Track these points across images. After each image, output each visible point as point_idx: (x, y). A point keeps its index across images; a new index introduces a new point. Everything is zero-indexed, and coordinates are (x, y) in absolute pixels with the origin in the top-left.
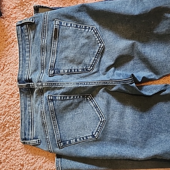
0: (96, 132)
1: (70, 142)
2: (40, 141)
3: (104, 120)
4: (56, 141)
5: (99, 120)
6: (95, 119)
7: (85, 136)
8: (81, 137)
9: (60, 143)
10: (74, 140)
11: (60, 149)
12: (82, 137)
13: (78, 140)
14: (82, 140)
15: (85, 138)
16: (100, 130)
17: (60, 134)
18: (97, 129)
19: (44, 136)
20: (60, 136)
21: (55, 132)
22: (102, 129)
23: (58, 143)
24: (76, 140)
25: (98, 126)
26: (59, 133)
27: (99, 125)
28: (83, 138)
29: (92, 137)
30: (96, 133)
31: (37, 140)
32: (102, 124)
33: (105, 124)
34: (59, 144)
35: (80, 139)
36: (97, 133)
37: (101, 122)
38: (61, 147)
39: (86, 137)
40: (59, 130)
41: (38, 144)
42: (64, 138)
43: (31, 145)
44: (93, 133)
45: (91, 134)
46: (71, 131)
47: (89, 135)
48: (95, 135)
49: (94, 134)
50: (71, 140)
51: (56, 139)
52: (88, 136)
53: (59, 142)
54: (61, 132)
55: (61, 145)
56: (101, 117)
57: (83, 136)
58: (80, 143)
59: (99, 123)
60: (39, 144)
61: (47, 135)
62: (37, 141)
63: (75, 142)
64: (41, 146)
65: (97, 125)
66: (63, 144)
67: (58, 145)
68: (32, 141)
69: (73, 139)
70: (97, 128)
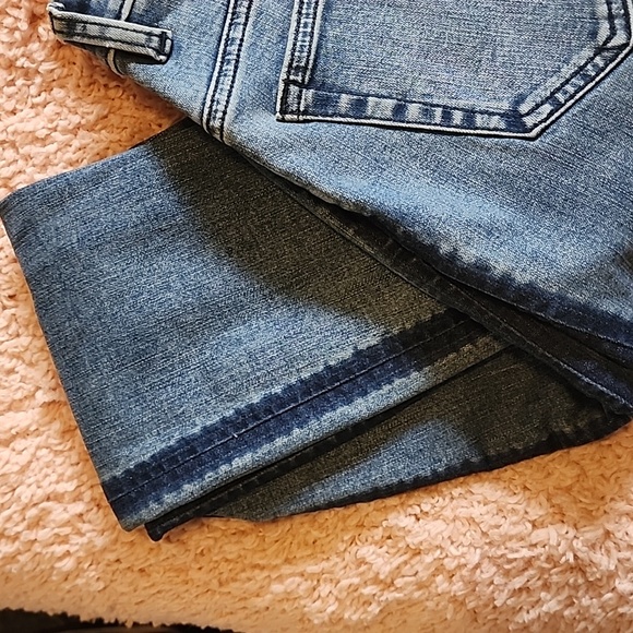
0: (543, 103)
1: (359, 105)
2: (168, 42)
3: (627, 45)
4: (286, 63)
5: (594, 34)
6: (565, 27)
7: (461, 103)
8: (435, 101)
9: (302, 85)
10: (391, 103)
11: (283, 120)
12: (445, 107)
13: (413, 111)
14: (438, 119)
15: (458, 117)
16: (572, 97)
17: (321, 37)
18: (558, 90)
20: (319, 47)
21: (295, 16)
22: (589, 96)
23: (288, 82)
24: (399, 110)
25: (567, 71)
26: (316, 31)
27: (581, 68)
28: (447, 115)
29: (502, 125)
30: (538, 106)
31: (157, 31)
32: (601, 64)
33: (621, 68)
34: (294, 89)
35: (427, 110)
36: (547, 108)
37: (599, 51)
38: (298, 112)
39: (470, 114)
40: (324, 19)
41: (152, 53)
42: (333, 66)
43: (108, 44)
44: (520, 99)
45: (505, 106)
46: (388, 49)
47: (493, 106)
48: (528, 114)
49: (524, 108)
50: (368, 95)
51: (288, 52)
52: (481, 113)
53: (299, 79)
54: (331, 33)
55: (299, 97)
56: (611, 17)
57: (453, 103)
58: (418, 136)
59: (587, 53)
60: (163, 58)
62: (150, 34)
63: (389, 113)
64: (164, 68)
65: (566, 62)
66: (316, 98)
67: (286, 91)
68: (122, 23)
69: (385, 97)
70: (554, 82)
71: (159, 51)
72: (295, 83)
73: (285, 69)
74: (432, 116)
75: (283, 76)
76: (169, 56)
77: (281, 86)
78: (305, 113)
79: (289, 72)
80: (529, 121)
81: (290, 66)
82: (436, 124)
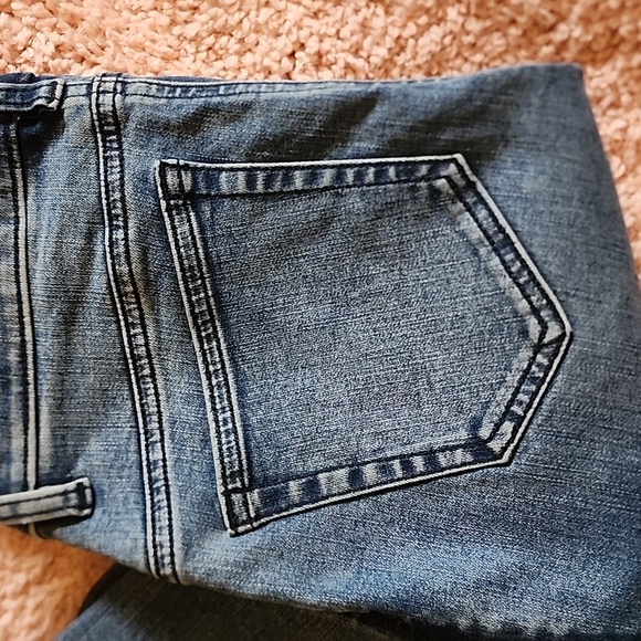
0: (501, 422)
1: (311, 489)
2: (88, 492)
3: (564, 335)
4: (218, 474)
5: (524, 333)
6: (491, 332)
7: (417, 447)
8: (389, 454)
9: (243, 490)
10: (342, 473)
11: (237, 534)
12: (401, 457)
13: (370, 472)
14: (399, 474)
15: (419, 463)
16: (529, 406)
17: (245, 427)
18: (511, 402)
19: (133, 448)
20: (247, 441)
21: (210, 416)
22: (547, 401)
23: (227, 494)
24: (355, 477)
25: (513, 379)
26: (238, 424)
27: (527, 371)
28: (407, 465)
29: (469, 458)
30: (498, 426)
31: (71, 485)
32: (545, 362)
33: (568, 361)
34: (236, 498)
35: (384, 467)
36: (508, 426)
37: (538, 348)
38: (250, 520)
39: (430, 455)
40: (242, 406)
41: (73, 512)
42: (268, 455)
43: (24, 521)
44: (475, 425)
45: (463, 435)
46: (319, 414)
47: (451, 438)
48: (491, 438)
49: (484, 433)
50: (317, 473)
51: (217, 462)
52: (442, 450)
53: (239, 484)
54: (254, 420)
55: (246, 504)
56: (535, 311)
57: (408, 449)
58: (386, 497)
59: (526, 354)
60: (87, 512)
61: (157, 437)
62: (65, 493)
63: (345, 485)
64: (92, 523)
65: (508, 368)
66: (263, 497)
67: (229, 504)
68: (31, 493)
69: (334, 469)
70: (504, 395)
71: (81, 506)
72: (235, 490)
73: (219, 482)
74: (392, 472)
75: (221, 489)
76: (93, 506)
77: (222, 500)
78: (258, 517)
79: (225, 484)
80: (495, 445)
81: (224, 476)
82: (399, 479)
